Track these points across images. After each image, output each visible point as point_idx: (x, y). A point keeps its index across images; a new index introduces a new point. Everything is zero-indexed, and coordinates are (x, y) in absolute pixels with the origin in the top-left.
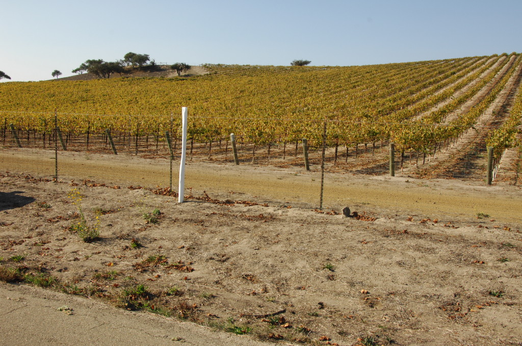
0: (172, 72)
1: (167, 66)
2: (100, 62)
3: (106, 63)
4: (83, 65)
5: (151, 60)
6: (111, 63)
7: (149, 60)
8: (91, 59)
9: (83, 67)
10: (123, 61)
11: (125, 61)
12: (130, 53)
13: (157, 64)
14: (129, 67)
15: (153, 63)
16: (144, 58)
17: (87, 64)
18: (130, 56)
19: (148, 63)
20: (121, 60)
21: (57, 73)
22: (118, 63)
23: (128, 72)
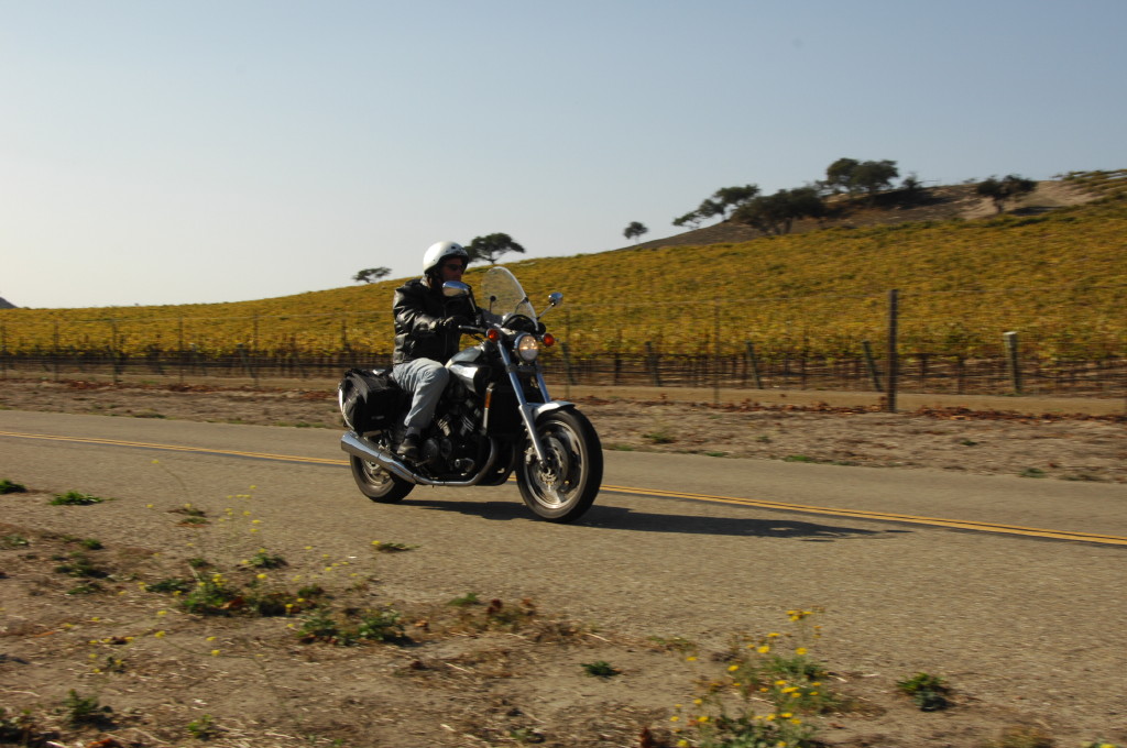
0: (969, 204)
1: (949, 188)
4: (708, 202)
6: (797, 193)
7: (894, 173)
8: (727, 187)
9: (709, 209)
10: (821, 184)
11: (829, 183)
12: (843, 161)
13: (924, 185)
14: (839, 199)
15: (912, 183)
16: (885, 171)
17: (718, 201)
18: (843, 170)
19: (896, 183)
20: (818, 182)
21: (636, 229)
23: (838, 212)
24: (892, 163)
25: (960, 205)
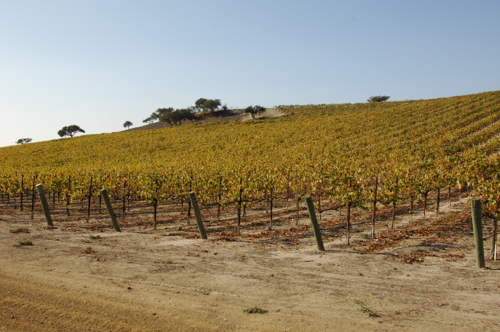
0: (245, 116)
1: (239, 110)
2: (170, 110)
3: (178, 110)
4: (154, 114)
5: (223, 105)
6: (183, 110)
7: (220, 105)
8: (162, 108)
9: (154, 116)
10: (194, 108)
11: (196, 107)
12: (201, 99)
13: (229, 109)
14: (200, 113)
15: (225, 108)
16: (216, 103)
17: (158, 113)
18: (201, 103)
19: (220, 108)
20: (192, 107)
21: (128, 124)
22: (189, 110)
23: (199, 118)
24: (218, 100)
25: (242, 116)
